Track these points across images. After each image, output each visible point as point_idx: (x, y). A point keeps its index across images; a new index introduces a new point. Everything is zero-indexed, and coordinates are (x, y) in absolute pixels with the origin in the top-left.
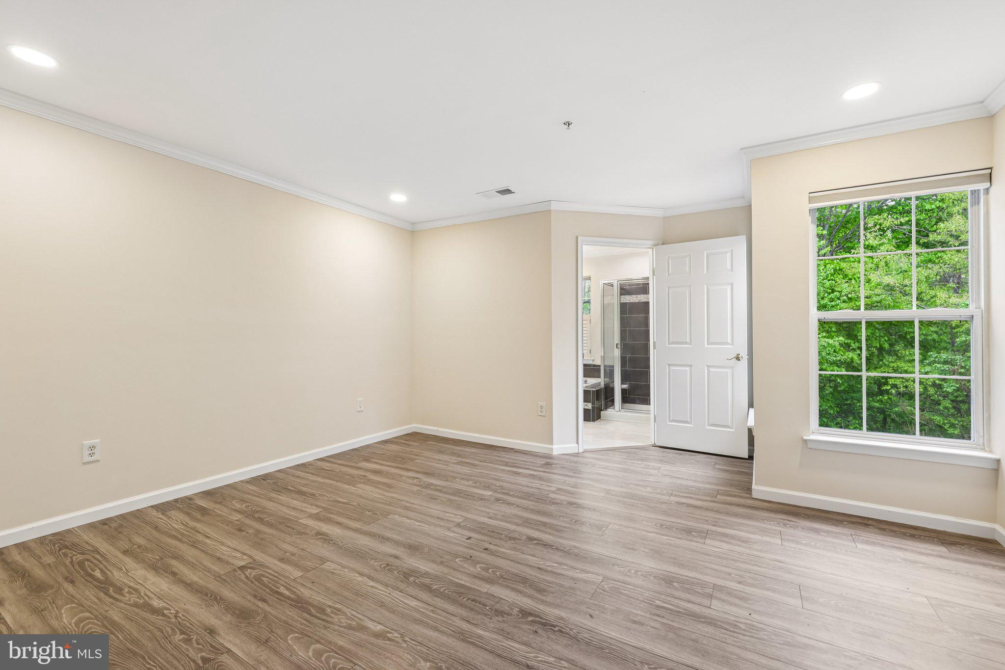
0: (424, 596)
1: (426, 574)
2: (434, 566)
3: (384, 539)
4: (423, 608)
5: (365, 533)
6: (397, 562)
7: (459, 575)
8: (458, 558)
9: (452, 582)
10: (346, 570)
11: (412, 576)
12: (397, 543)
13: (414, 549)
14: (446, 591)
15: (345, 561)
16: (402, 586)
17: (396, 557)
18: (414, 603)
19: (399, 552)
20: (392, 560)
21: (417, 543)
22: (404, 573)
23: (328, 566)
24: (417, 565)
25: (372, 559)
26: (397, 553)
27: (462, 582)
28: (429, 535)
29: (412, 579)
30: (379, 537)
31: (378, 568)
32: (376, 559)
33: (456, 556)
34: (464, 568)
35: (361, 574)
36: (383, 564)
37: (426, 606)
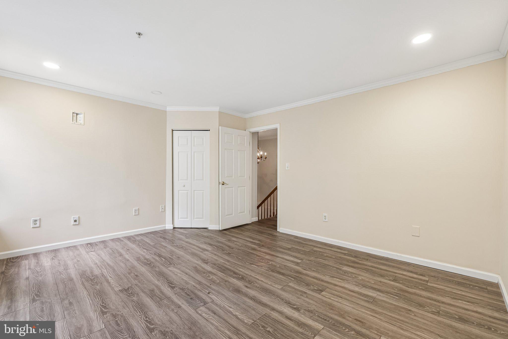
0: (237, 271)
1: (234, 278)
2: (230, 280)
3: (253, 299)
4: (238, 268)
5: (266, 305)
6: (247, 284)
7: (221, 276)
8: (217, 283)
9: (225, 274)
10: (269, 284)
11: (240, 278)
12: (246, 295)
13: (237, 291)
14: (228, 271)
15: (271, 288)
16: (245, 275)
17: (247, 287)
18: (241, 270)
19: (245, 290)
20: (249, 286)
21: (235, 293)
22: (243, 279)
23: (280, 287)
24: (237, 282)
25: (258, 287)
26: (246, 289)
27: (221, 273)
28: (227, 298)
29: (240, 277)
30: (257, 301)
31: (255, 283)
32: (257, 287)
33: (218, 284)
34: (217, 278)
35: (262, 281)
36: (253, 284)
37: (237, 268)
